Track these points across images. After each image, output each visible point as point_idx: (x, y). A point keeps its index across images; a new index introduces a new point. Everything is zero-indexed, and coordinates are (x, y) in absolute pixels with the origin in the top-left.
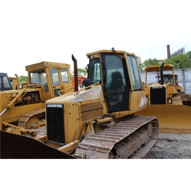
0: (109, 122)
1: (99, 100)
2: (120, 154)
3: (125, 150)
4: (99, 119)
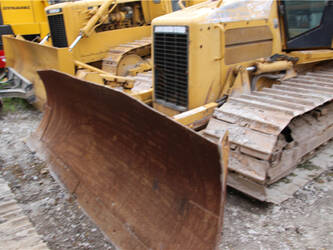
0: (283, 72)
1: (266, 20)
2: (299, 141)
3: (312, 133)
4: (263, 62)
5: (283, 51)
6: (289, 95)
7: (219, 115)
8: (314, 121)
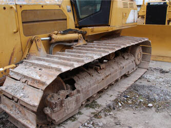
0: (76, 41)
1: (60, 6)
2: (80, 89)
3: (92, 82)
4: (57, 34)
5: (76, 27)
6: (72, 56)
7: (11, 74)
8: (95, 74)
